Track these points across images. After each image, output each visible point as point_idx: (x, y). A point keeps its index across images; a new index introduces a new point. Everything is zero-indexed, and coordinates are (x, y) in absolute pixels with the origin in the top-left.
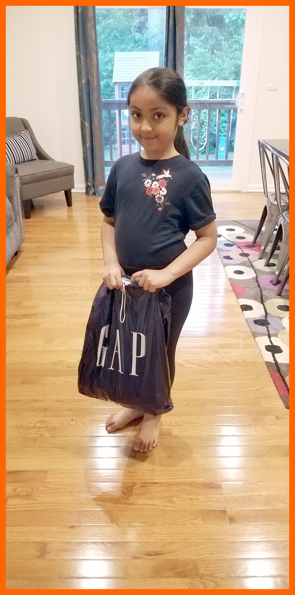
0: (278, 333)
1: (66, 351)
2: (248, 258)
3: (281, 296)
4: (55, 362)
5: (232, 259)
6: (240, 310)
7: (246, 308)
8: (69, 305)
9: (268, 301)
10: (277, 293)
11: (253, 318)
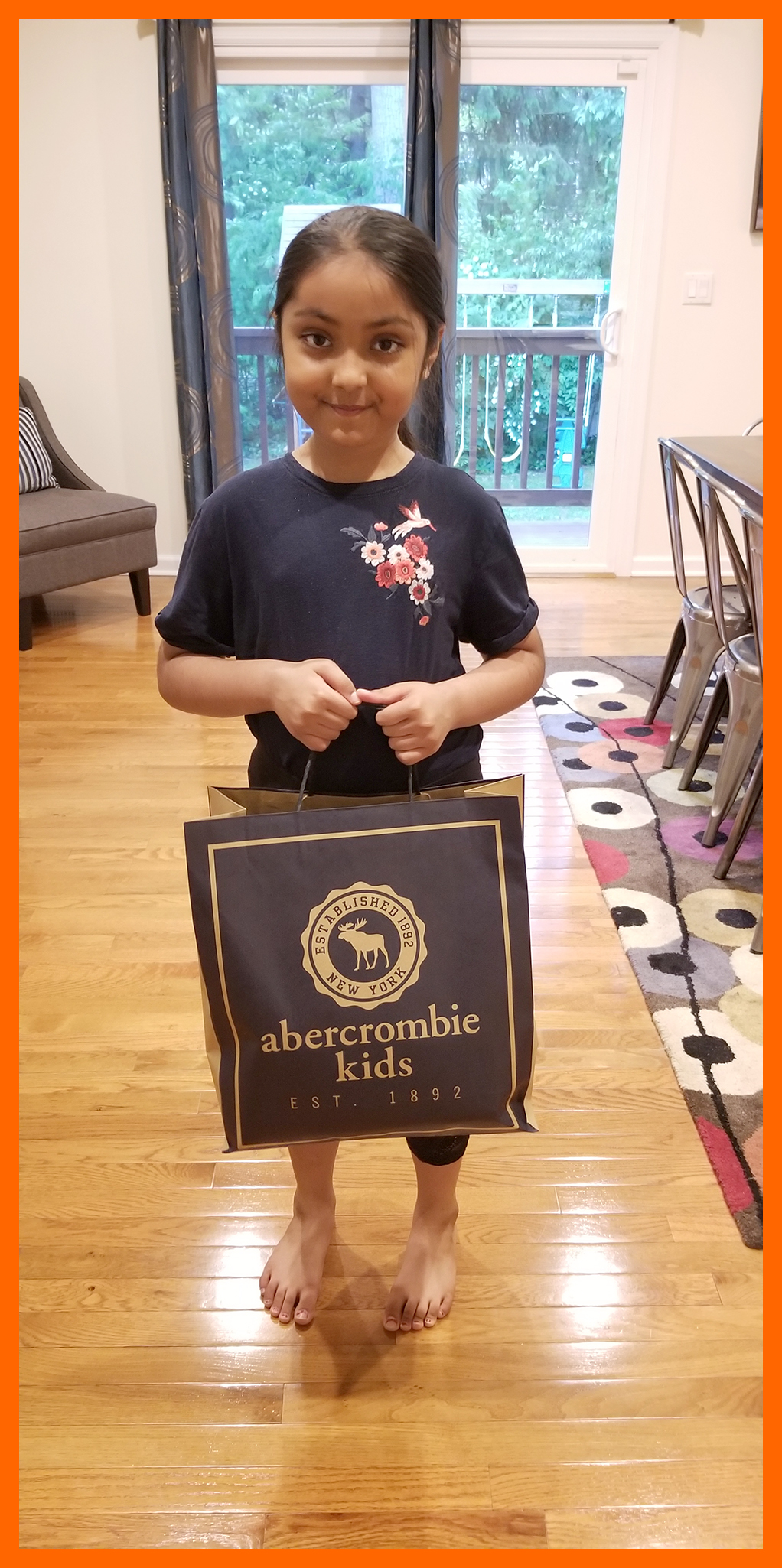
0: (719, 998)
1: (94, 1056)
2: (633, 766)
3: (729, 879)
4: (56, 1093)
5: (587, 767)
6: (611, 922)
7: (628, 917)
8: (115, 906)
9: (690, 896)
10: (716, 873)
11: (648, 950)
